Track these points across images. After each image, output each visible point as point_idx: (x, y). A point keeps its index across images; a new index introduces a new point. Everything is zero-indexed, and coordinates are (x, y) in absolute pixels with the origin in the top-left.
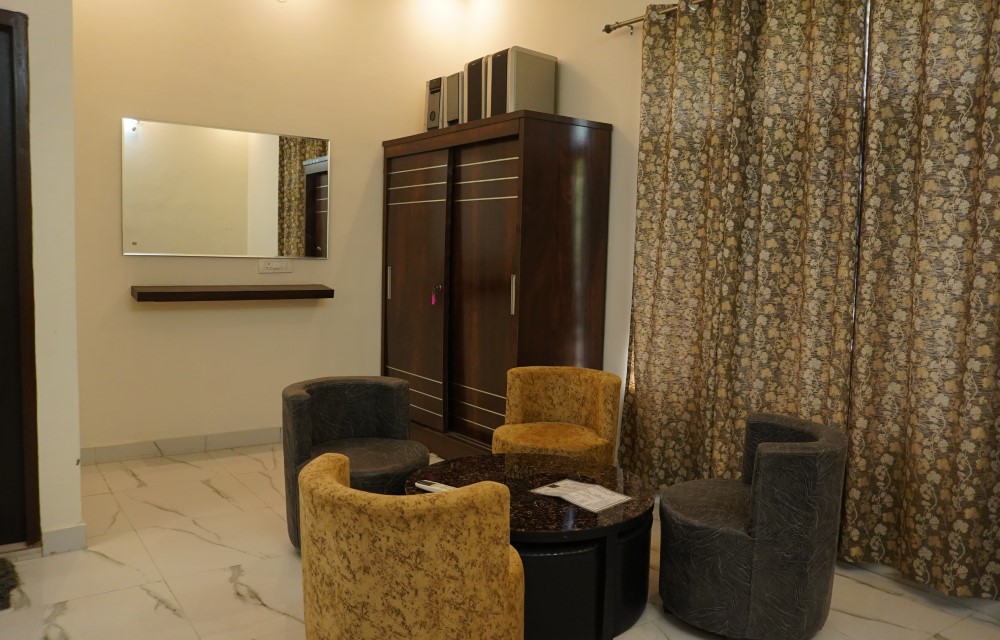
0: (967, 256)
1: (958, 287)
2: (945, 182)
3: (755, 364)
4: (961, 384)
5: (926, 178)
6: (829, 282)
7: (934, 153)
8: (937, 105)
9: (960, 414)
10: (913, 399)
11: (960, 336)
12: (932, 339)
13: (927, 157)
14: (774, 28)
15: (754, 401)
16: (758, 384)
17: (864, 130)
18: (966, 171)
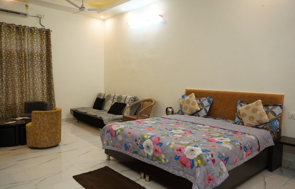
0: (41, 76)
1: (40, 80)
2: (38, 66)
3: (4, 97)
4: (43, 94)
5: (35, 65)
6: (19, 80)
7: (36, 61)
8: (36, 54)
9: (43, 98)
10: (36, 97)
11: (42, 87)
12: (38, 88)
13: (35, 62)
14: (4, 34)
15: (4, 103)
16: (5, 100)
17: (25, 56)
18: (40, 64)
